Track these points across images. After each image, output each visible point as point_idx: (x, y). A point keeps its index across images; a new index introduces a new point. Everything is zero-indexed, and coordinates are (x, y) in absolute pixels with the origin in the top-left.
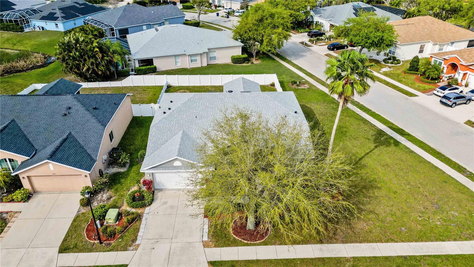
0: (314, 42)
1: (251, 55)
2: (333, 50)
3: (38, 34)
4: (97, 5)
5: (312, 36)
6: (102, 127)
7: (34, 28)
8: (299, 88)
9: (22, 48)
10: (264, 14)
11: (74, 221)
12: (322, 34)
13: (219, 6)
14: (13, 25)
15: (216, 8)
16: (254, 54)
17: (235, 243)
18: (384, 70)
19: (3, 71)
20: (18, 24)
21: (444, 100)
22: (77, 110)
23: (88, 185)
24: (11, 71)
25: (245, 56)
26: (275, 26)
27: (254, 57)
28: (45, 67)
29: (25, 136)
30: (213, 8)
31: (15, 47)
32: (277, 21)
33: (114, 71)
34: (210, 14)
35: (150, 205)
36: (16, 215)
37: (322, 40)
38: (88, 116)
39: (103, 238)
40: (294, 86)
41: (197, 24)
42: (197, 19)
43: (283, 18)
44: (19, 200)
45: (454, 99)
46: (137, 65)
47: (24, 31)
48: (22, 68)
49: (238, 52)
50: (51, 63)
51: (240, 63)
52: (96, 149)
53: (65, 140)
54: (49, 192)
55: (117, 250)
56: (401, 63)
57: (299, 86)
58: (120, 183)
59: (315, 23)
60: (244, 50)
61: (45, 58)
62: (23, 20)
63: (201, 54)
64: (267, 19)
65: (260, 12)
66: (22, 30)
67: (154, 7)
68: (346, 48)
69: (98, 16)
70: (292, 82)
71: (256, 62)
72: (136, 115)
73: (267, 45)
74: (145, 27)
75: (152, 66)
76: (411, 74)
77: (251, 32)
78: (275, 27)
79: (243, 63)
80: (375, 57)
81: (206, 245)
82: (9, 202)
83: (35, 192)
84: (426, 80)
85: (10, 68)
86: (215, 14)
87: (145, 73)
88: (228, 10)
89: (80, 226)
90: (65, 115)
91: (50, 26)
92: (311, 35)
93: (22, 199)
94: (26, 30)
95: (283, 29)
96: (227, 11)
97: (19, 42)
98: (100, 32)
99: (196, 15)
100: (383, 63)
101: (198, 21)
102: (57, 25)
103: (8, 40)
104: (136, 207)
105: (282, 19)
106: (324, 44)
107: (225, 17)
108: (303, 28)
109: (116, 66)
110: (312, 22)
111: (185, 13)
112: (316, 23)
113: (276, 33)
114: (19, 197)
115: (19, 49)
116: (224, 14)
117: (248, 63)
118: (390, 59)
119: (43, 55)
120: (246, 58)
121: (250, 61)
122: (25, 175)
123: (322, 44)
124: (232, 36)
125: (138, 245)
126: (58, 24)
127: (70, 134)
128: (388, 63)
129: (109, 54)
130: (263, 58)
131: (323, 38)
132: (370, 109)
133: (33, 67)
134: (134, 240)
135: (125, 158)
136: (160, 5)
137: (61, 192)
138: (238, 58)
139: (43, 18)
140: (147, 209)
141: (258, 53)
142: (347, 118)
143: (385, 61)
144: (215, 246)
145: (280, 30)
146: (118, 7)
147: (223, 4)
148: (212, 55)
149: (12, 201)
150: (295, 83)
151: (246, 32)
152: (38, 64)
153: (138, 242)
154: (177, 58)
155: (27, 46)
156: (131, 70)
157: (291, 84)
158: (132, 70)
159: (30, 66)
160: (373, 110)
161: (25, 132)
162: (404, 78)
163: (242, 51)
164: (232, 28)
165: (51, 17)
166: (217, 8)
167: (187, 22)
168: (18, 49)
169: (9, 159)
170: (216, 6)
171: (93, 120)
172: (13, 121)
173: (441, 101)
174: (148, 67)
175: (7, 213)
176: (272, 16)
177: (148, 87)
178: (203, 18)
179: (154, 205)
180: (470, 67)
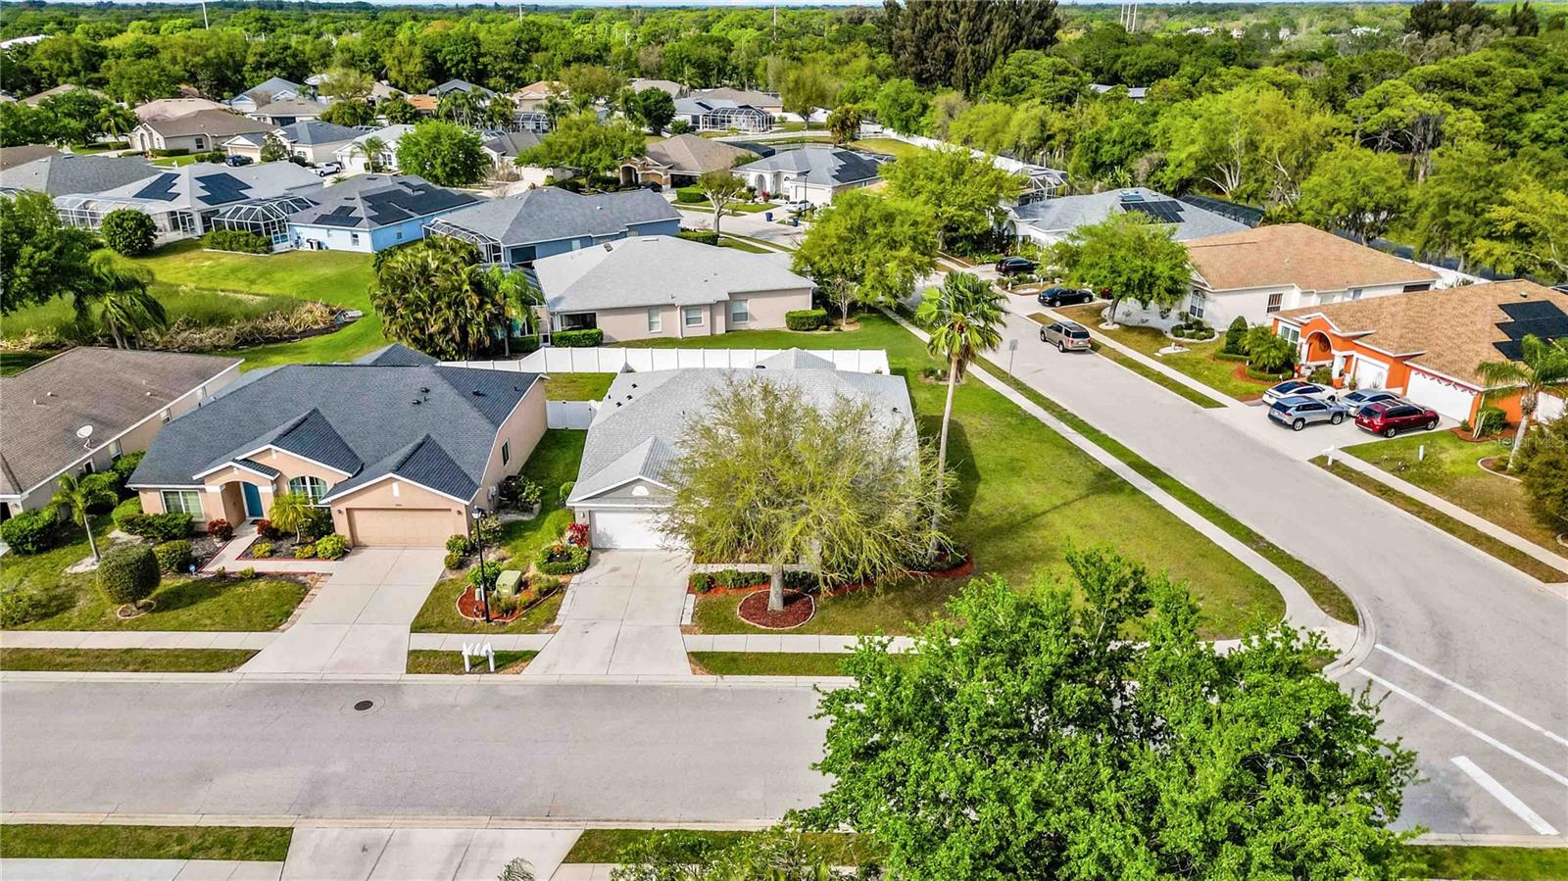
0: (1010, 285)
1: (835, 312)
2: (1051, 304)
3: (309, 260)
4: (455, 191)
5: (1006, 272)
6: (491, 427)
7: (297, 243)
8: (941, 383)
9: (270, 290)
10: (869, 215)
11: (436, 589)
12: (1030, 269)
13: (776, 197)
14: (247, 235)
15: (766, 201)
16: (845, 310)
17: (743, 629)
18: (1170, 350)
19: (237, 339)
20: (259, 234)
21: (1276, 413)
22: (442, 395)
23: (460, 533)
24: (254, 340)
25: (822, 312)
26: (895, 242)
27: (845, 316)
28: (332, 332)
29: (339, 438)
30: (760, 200)
31: (255, 288)
32: (903, 230)
33: (503, 340)
34: (750, 216)
35: (581, 571)
36: (323, 578)
37: (1033, 281)
38: (465, 406)
39: (493, 615)
40: (928, 381)
41: (712, 240)
42: (711, 228)
43: (915, 224)
44: (328, 554)
45: (1298, 409)
46: (558, 328)
47: (272, 250)
48: (280, 334)
49: (803, 304)
50: (347, 324)
51: (808, 330)
52: (480, 466)
53: (420, 446)
54: (383, 546)
55: (519, 632)
56: (1217, 336)
57: (941, 380)
58: (522, 537)
59: (1021, 239)
60: (819, 299)
61: (332, 313)
62: (273, 223)
63: (711, 305)
64: (875, 225)
65: (858, 211)
66: (268, 247)
67: (600, 196)
68: (1087, 299)
69: (460, 217)
70: (925, 371)
71: (846, 326)
72: (553, 424)
73: (873, 287)
74: (576, 244)
75: (593, 331)
76: (1228, 360)
77: (836, 258)
78: (894, 245)
79: (816, 329)
80: (1155, 321)
81: (685, 630)
82: (308, 558)
83: (354, 546)
84: (1258, 373)
85: (251, 333)
86: (763, 215)
87: (576, 343)
88: (799, 206)
89: (448, 597)
90: (419, 403)
91: (338, 239)
92: (1005, 269)
93: (333, 555)
94: (278, 247)
95: (914, 249)
96: (794, 209)
97: (262, 275)
98: (471, 253)
99: (710, 218)
100: (1171, 337)
101: (715, 231)
102: (356, 236)
103: (234, 271)
104: (555, 572)
105: (912, 225)
106: (1035, 290)
107: (789, 224)
108: (988, 251)
109: (510, 328)
110: (1014, 237)
111: (682, 212)
112: (1024, 241)
113: (895, 258)
114: (329, 547)
115: (266, 292)
116: (786, 217)
117: (827, 330)
118: (1189, 327)
119: (327, 306)
120: (824, 317)
121: (833, 325)
122: (343, 507)
123: (1028, 291)
124: (791, 267)
125: (559, 627)
126: (359, 234)
127: (428, 436)
128: (1183, 336)
129: (497, 297)
130: (868, 319)
131: (1034, 276)
132: (1097, 427)
133: (305, 331)
134: (550, 621)
135: (533, 492)
136: (617, 190)
137: (405, 545)
138: (801, 318)
139: (323, 220)
140: (576, 578)
141: (853, 308)
142: (1036, 444)
143: (1176, 330)
144: (704, 633)
145: (905, 252)
146: (509, 194)
147: (788, 190)
148: (737, 309)
149: (315, 556)
150: (932, 372)
151: (823, 257)
152: (316, 327)
153: (556, 623)
154: (653, 311)
155: (285, 284)
156: (541, 338)
157: (922, 375)
158: (545, 339)
159: (299, 330)
160: (1104, 431)
161: (339, 432)
162: (1209, 369)
163: (814, 303)
164: (791, 247)
165: (342, 217)
166: (771, 201)
167: (684, 234)
168: (262, 292)
169: (311, 479)
170: (767, 196)
171: (475, 414)
172: (315, 411)
173: (1270, 416)
174: (583, 332)
175: (306, 575)
176: (889, 218)
177: (582, 376)
178: (729, 225)
179: (589, 574)
180: (1356, 342)
